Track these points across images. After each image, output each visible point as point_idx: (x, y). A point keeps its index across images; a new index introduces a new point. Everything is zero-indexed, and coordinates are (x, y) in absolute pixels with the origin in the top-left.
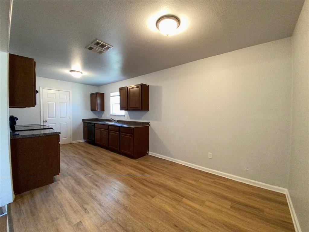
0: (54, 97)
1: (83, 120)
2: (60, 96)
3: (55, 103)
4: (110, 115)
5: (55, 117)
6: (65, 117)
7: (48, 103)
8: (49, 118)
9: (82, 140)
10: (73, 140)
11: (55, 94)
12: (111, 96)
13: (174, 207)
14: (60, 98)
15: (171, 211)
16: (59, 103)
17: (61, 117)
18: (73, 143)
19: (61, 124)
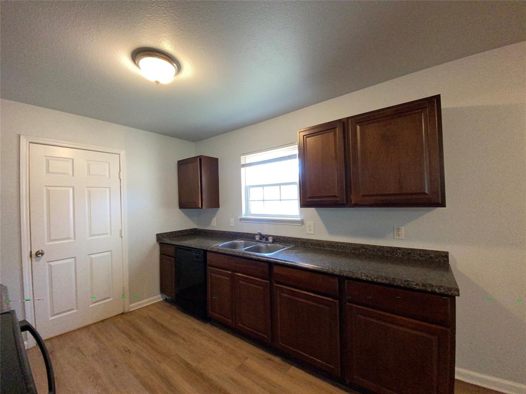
0: (71, 173)
1: (160, 237)
2: (89, 165)
3: (71, 190)
4: (241, 219)
5: (72, 236)
6: (107, 234)
7: (48, 191)
8: (50, 241)
9: (158, 298)
10: (131, 302)
11: (73, 160)
12: (244, 166)
14: (89, 174)
16: (86, 191)
17: (92, 236)
18: (131, 310)
19: (93, 256)
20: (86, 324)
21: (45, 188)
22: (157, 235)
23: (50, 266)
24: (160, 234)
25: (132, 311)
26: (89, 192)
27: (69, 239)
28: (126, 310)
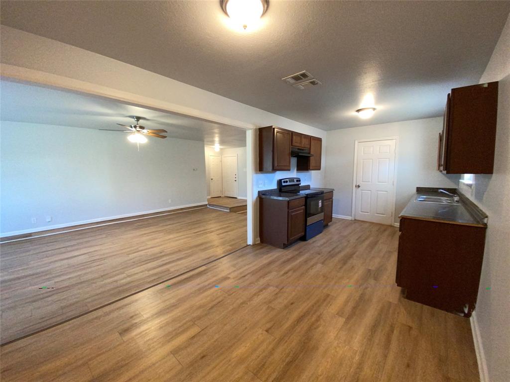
0: (372, 153)
6: (386, 182)
8: (363, 182)
13: (241, 360)
14: (379, 152)
15: (234, 355)
16: (378, 161)
17: (378, 182)
19: (379, 192)
20: (373, 221)
21: (362, 160)
22: (417, 188)
23: (362, 192)
24: (420, 187)
27: (369, 182)
28: (393, 225)
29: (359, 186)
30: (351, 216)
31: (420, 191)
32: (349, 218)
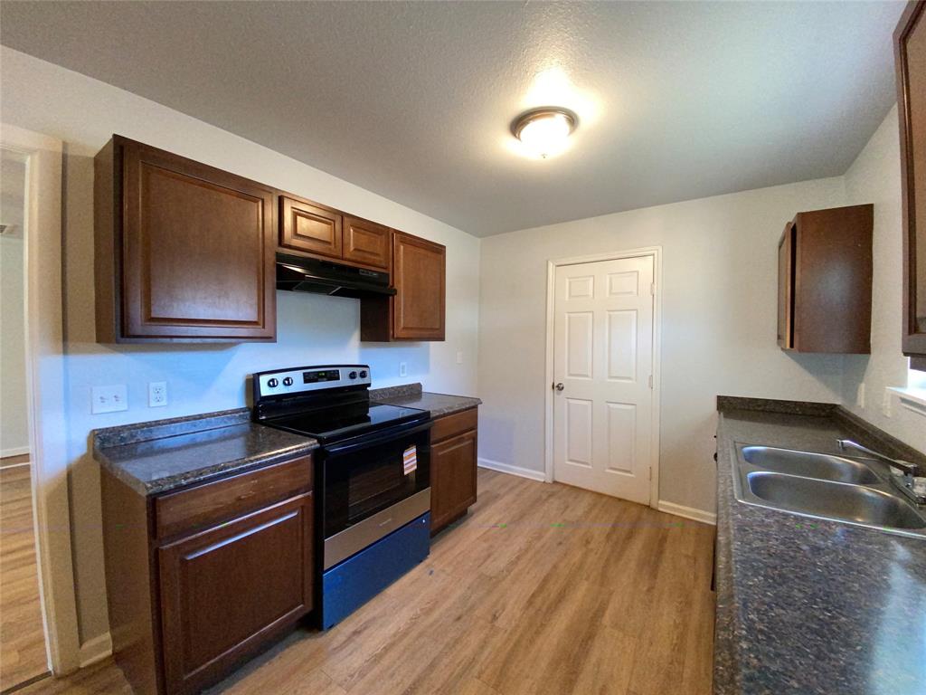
0: (591, 294)
4: (902, 400)
5: (590, 374)
6: (629, 379)
7: (569, 319)
8: (570, 375)
11: (594, 277)
14: (611, 293)
16: (607, 317)
17: (611, 377)
18: (661, 509)
19: (611, 405)
20: (600, 491)
21: (567, 315)
22: (719, 398)
23: (569, 404)
24: (726, 397)
25: (662, 512)
26: (610, 317)
27: (587, 376)
28: (654, 505)
29: (560, 388)
30: (545, 472)
31: (729, 406)
32: (538, 476)
